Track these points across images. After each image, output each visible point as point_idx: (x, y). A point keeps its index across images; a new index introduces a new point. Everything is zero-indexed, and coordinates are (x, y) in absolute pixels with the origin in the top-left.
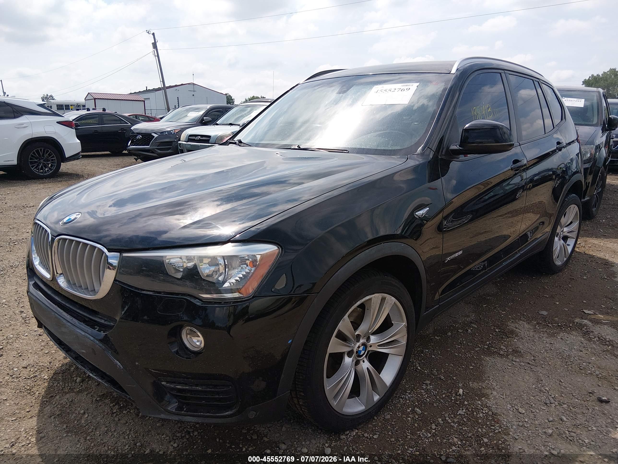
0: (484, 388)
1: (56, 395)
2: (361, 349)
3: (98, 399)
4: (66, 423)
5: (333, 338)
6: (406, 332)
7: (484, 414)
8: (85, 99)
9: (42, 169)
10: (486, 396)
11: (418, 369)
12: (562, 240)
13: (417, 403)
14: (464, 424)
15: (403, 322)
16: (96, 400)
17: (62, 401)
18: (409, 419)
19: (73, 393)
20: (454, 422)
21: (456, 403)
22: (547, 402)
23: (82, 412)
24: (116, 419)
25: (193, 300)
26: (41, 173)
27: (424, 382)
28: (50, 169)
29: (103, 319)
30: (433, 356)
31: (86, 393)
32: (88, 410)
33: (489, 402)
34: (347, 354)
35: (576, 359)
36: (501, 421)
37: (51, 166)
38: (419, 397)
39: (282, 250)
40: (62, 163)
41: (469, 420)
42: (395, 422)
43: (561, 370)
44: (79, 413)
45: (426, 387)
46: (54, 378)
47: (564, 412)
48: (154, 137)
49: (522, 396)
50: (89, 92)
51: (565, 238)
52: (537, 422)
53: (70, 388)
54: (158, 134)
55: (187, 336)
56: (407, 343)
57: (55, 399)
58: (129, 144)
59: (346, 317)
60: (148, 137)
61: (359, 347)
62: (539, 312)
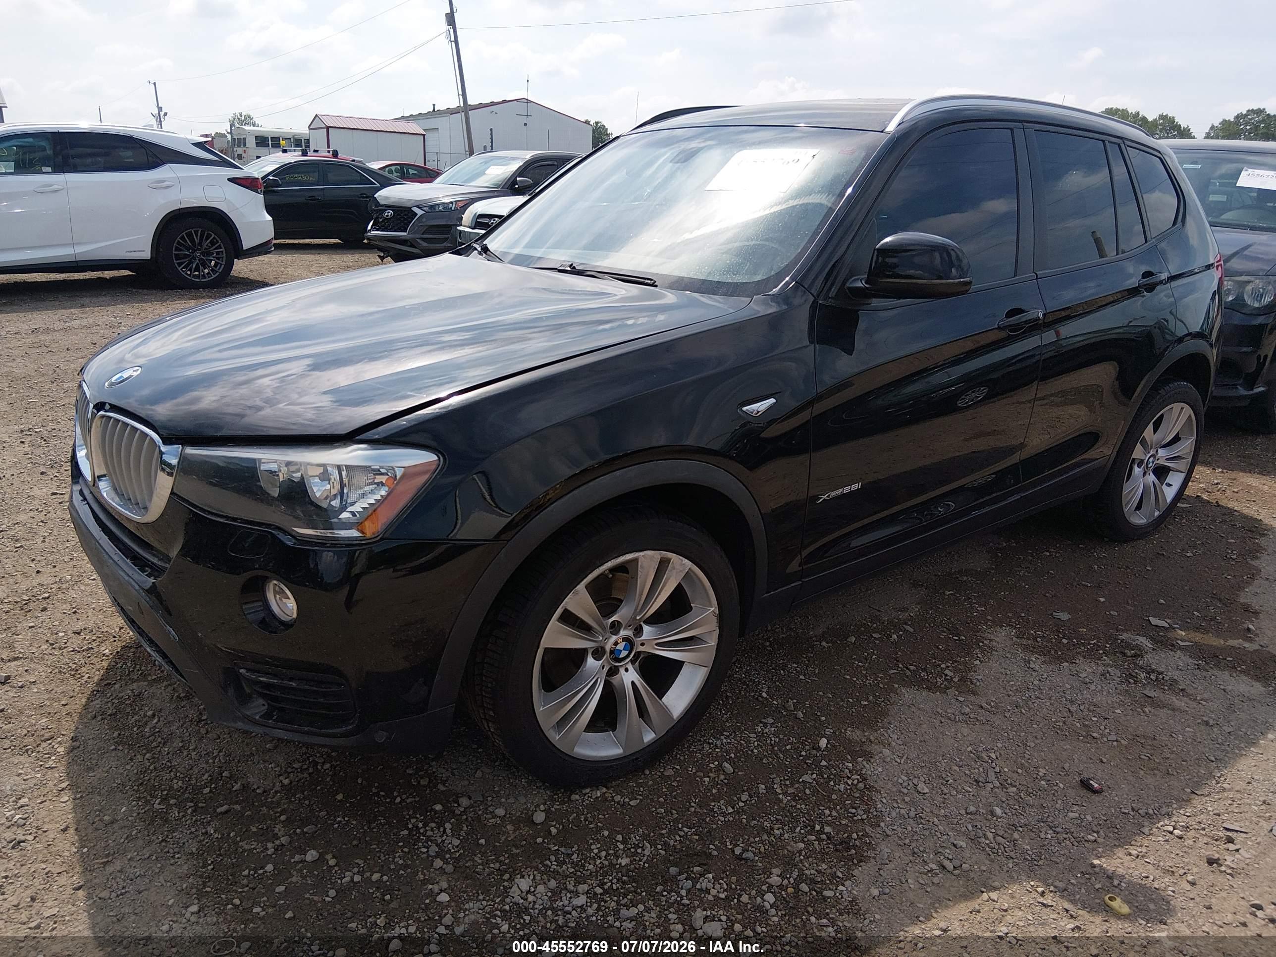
0: (870, 741)
1: (115, 684)
2: (621, 646)
3: (182, 695)
4: (119, 729)
5: (554, 621)
6: (716, 624)
7: (849, 785)
8: (309, 127)
9: (197, 269)
10: (868, 756)
11: (762, 697)
12: (1151, 474)
13: (732, 755)
14: (805, 799)
15: (712, 607)
16: (178, 697)
17: (123, 694)
18: (707, 779)
19: (144, 681)
20: (785, 794)
21: (805, 763)
22: (981, 779)
23: (150, 713)
24: (203, 731)
25: (281, 536)
26: (195, 276)
27: (763, 720)
28: (212, 270)
29: (157, 557)
30: (802, 677)
31: (165, 683)
32: (161, 711)
33: (867, 766)
34: (592, 654)
35: (1082, 708)
36: (876, 801)
37: (215, 265)
38: (741, 744)
39: (445, 459)
40: (235, 260)
41: (815, 792)
42: (678, 781)
43: (1040, 726)
44: (145, 716)
45: (762, 729)
46: (120, 656)
47: (1004, 799)
48: (417, 214)
49: (937, 764)
50: (318, 113)
51: (1161, 472)
52: (943, 811)
53: (142, 674)
54: (425, 209)
55: (275, 597)
56: (718, 644)
57: (113, 689)
58: (369, 228)
59: (581, 587)
60: (405, 215)
61: (616, 643)
62: (1054, 613)
